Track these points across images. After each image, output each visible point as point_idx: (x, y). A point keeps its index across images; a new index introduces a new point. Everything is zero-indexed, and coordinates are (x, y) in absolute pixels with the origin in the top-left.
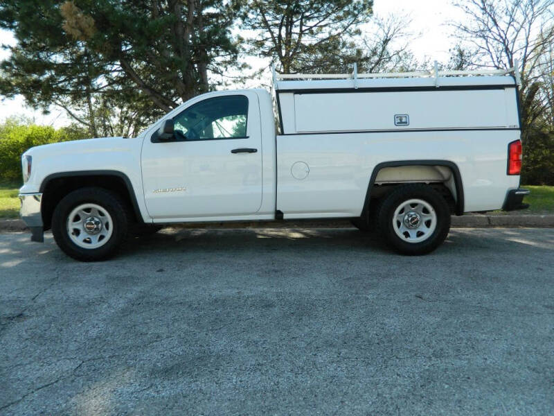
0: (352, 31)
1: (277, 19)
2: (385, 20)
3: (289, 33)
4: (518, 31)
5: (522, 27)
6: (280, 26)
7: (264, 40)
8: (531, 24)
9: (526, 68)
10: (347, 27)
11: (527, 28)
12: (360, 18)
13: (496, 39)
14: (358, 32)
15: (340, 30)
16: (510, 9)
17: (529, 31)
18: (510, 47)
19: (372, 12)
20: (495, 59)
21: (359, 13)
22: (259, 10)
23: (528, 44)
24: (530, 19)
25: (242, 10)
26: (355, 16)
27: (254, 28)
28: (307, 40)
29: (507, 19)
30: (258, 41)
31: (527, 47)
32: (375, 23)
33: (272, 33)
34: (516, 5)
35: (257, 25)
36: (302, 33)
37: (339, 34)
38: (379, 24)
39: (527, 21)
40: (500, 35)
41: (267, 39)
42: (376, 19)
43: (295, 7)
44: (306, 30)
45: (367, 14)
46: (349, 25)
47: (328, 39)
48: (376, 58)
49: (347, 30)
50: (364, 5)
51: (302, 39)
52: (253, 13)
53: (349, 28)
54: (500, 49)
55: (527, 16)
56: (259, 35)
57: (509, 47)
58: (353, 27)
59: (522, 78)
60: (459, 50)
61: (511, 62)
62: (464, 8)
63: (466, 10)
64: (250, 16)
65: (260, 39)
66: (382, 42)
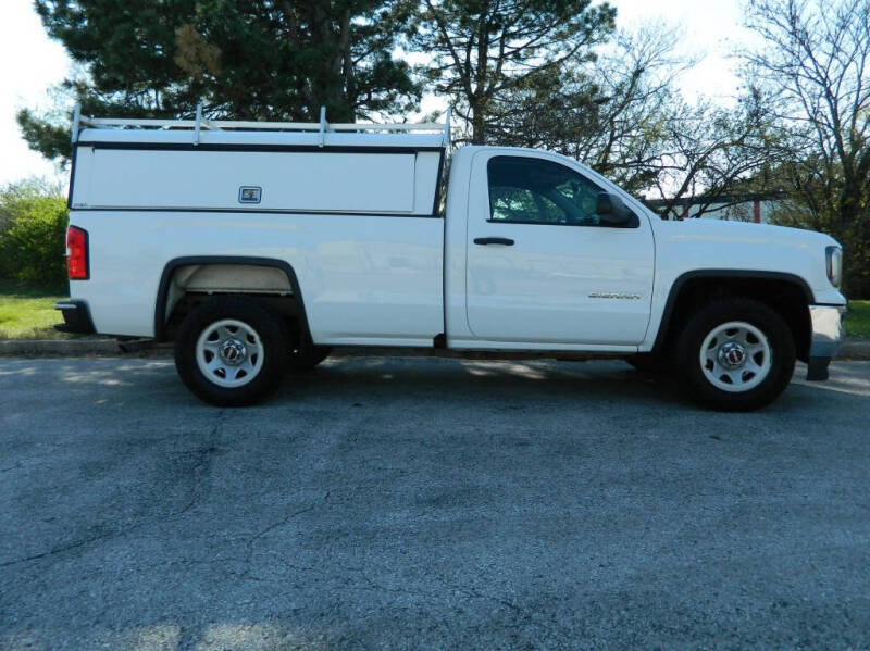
0: (582, 55)
1: (463, 35)
2: (635, 39)
3: (483, 58)
4: (846, 67)
5: (851, 60)
6: (468, 47)
7: (442, 68)
8: (865, 55)
9: (858, 121)
10: (575, 49)
11: (860, 61)
12: (596, 35)
13: (811, 78)
14: (592, 57)
15: (563, 54)
16: (833, 33)
17: (863, 66)
18: (833, 89)
19: (613, 27)
20: (810, 108)
21: (593, 28)
22: (435, 22)
23: (860, 85)
24: (864, 48)
25: (410, 21)
26: (588, 32)
27: (426, 48)
28: (510, 69)
29: (829, 47)
30: (432, 70)
31: (859, 91)
32: (619, 44)
33: (456, 58)
34: (843, 27)
35: (432, 45)
36: (502, 58)
37: (561, 60)
38: (627, 46)
39: (859, 51)
40: (817, 72)
41: (446, 67)
42: (620, 37)
43: (492, 18)
44: (510, 53)
45: (606, 29)
46: (577, 47)
47: (544, 67)
48: (620, 99)
49: (575, 54)
50: (602, 16)
51: (503, 67)
52: (425, 26)
53: (578, 50)
54: (818, 92)
55: (859, 43)
56: (435, 60)
57: (831, 89)
58: (584, 50)
59: (851, 139)
60: (753, 88)
61: (834, 112)
62: (763, 31)
63: (766, 34)
64: (421, 30)
65: (435, 66)
66: (630, 74)
